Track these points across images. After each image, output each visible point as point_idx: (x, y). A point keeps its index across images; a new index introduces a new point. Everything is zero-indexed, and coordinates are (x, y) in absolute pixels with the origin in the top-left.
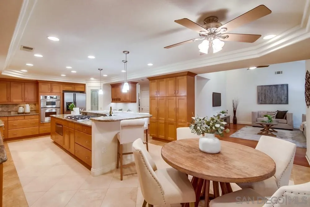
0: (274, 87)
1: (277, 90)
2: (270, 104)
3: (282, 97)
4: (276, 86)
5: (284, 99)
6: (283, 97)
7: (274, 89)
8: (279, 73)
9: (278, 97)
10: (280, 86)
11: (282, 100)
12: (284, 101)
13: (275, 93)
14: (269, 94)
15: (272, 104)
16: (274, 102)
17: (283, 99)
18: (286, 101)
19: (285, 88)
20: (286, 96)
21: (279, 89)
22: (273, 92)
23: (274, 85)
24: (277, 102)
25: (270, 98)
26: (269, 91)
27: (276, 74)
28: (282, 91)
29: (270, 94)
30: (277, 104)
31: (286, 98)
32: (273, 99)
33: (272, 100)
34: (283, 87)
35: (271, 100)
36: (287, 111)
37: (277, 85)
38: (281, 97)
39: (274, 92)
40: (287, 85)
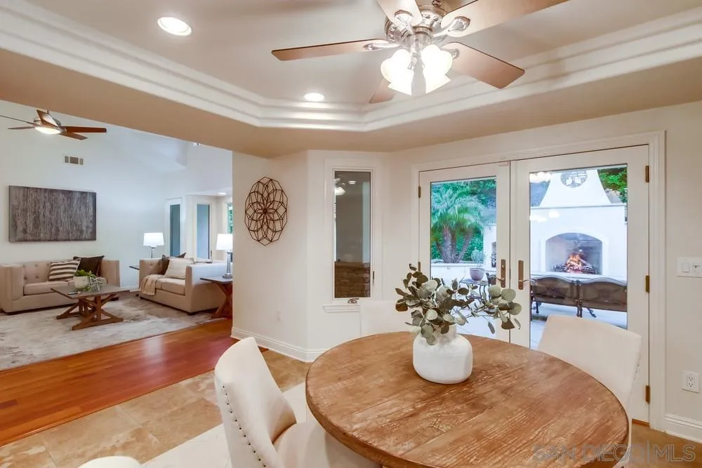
0: (61, 196)
1: (70, 205)
2: (50, 240)
3: (81, 221)
4: (68, 194)
5: (87, 227)
6: (85, 224)
7: (61, 200)
8: (74, 161)
9: (73, 224)
10: (78, 195)
11: (82, 232)
12: (87, 235)
13: (65, 212)
14: (47, 213)
15: (56, 240)
16: (61, 236)
17: (84, 228)
18: (91, 233)
19: (90, 200)
20: (91, 222)
21: (75, 201)
22: (59, 208)
23: (64, 192)
24: (70, 235)
25: (52, 224)
26: (48, 205)
27: (66, 161)
28: (83, 208)
29: (51, 214)
30: (69, 240)
31: (91, 225)
32: (61, 229)
33: (58, 230)
34: (85, 198)
35: (53, 230)
36: (103, 257)
37: (70, 192)
38: (79, 223)
39: (62, 208)
40: (94, 195)
